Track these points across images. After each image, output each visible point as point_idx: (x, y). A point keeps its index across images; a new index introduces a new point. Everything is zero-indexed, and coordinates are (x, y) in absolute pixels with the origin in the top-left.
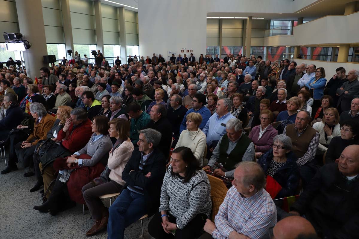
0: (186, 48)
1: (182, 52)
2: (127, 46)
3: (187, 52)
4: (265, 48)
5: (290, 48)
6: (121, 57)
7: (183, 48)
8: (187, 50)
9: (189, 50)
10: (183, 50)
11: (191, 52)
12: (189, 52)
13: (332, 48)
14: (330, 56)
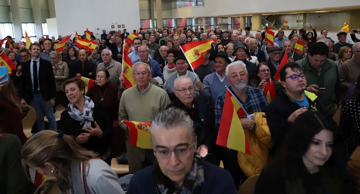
0: (116, 23)
1: (112, 28)
2: (22, 24)
3: (118, 27)
4: (173, 21)
5: (197, 20)
6: (36, 36)
7: (113, 23)
8: (118, 26)
9: (120, 26)
10: (114, 26)
11: (122, 27)
12: (120, 27)
13: (231, 18)
14: (230, 25)
